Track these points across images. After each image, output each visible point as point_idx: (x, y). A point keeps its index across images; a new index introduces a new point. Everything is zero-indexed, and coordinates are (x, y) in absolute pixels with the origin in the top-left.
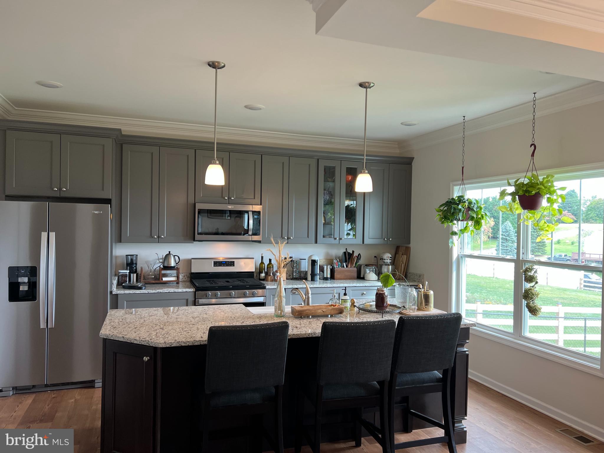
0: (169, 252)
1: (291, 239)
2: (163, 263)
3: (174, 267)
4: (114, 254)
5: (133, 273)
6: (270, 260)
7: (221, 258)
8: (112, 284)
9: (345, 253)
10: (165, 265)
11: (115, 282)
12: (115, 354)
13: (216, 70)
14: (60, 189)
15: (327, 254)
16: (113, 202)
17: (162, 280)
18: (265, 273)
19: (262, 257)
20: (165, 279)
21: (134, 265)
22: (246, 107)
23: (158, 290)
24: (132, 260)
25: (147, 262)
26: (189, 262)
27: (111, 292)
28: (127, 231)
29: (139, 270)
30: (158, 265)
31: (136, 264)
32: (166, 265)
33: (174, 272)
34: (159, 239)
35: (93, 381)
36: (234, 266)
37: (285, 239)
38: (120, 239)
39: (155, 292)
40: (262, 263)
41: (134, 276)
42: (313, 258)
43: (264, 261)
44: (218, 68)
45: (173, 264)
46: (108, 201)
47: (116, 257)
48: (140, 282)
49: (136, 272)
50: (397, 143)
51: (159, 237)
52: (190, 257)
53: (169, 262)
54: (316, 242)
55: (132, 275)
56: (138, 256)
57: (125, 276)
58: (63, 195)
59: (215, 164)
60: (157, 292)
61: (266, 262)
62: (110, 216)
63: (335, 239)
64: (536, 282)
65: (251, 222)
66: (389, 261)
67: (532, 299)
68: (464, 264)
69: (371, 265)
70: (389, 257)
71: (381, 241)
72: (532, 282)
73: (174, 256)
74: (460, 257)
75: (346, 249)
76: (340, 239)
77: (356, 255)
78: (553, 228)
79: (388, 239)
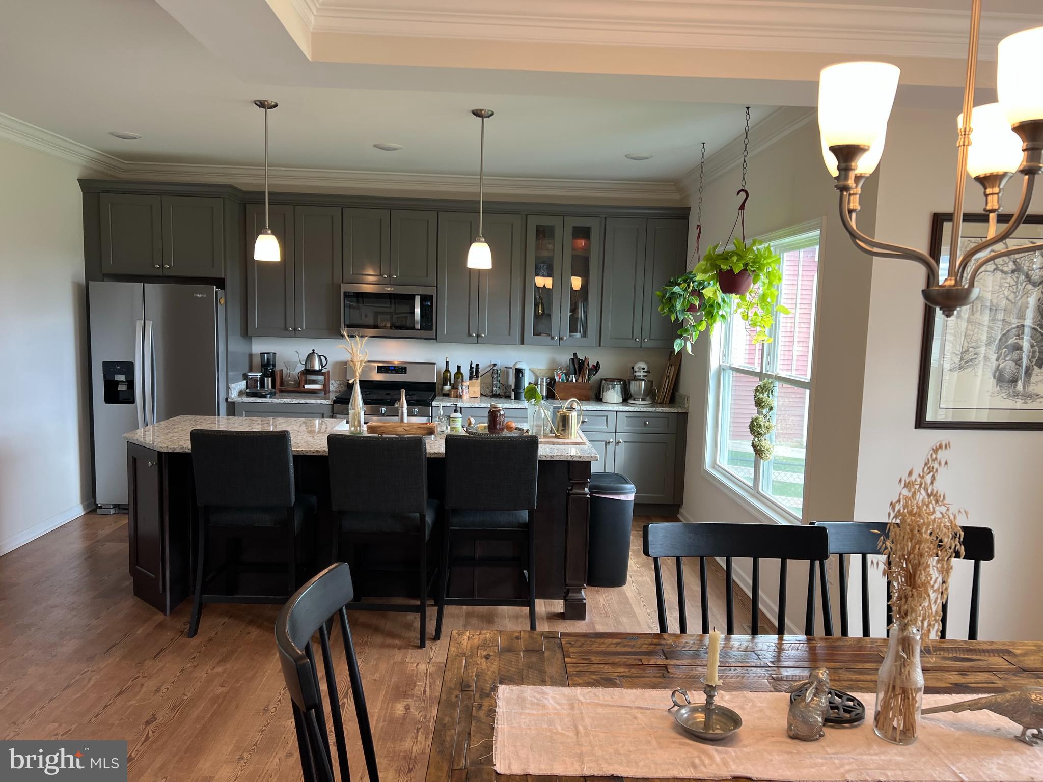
0: (313, 350)
1: (482, 336)
2: (305, 365)
3: (320, 371)
5: (268, 377)
6: (459, 367)
7: (396, 363)
8: (227, 388)
9: (573, 359)
10: (307, 368)
11: (238, 387)
12: (135, 460)
13: (266, 112)
14: (162, 266)
15: (553, 362)
17: (304, 387)
18: (450, 385)
19: (447, 362)
20: (307, 387)
21: (271, 367)
22: (375, 146)
23: (284, 400)
24: (268, 359)
25: (287, 364)
26: (343, 366)
27: (226, 399)
28: (255, 321)
29: (276, 372)
30: (299, 369)
31: (274, 365)
32: (309, 368)
33: (321, 378)
34: (297, 332)
36: (405, 373)
37: (473, 336)
38: (246, 332)
39: (281, 402)
40: (447, 370)
41: (268, 381)
42: (518, 367)
43: (450, 368)
44: (268, 108)
45: (317, 367)
46: (220, 282)
49: (273, 375)
50: (672, 184)
51: (295, 330)
52: (344, 358)
53: (312, 364)
55: (266, 379)
56: (277, 355)
57: (256, 381)
58: (167, 273)
60: (283, 402)
61: (453, 370)
63: (553, 338)
64: (771, 409)
65: (417, 310)
66: (642, 374)
67: (759, 434)
68: (728, 380)
69: (613, 380)
70: (641, 368)
71: (631, 343)
72: (763, 407)
73: (319, 356)
74: (720, 370)
75: (575, 354)
76: (561, 339)
77: (592, 362)
78: (769, 322)
79: (642, 340)
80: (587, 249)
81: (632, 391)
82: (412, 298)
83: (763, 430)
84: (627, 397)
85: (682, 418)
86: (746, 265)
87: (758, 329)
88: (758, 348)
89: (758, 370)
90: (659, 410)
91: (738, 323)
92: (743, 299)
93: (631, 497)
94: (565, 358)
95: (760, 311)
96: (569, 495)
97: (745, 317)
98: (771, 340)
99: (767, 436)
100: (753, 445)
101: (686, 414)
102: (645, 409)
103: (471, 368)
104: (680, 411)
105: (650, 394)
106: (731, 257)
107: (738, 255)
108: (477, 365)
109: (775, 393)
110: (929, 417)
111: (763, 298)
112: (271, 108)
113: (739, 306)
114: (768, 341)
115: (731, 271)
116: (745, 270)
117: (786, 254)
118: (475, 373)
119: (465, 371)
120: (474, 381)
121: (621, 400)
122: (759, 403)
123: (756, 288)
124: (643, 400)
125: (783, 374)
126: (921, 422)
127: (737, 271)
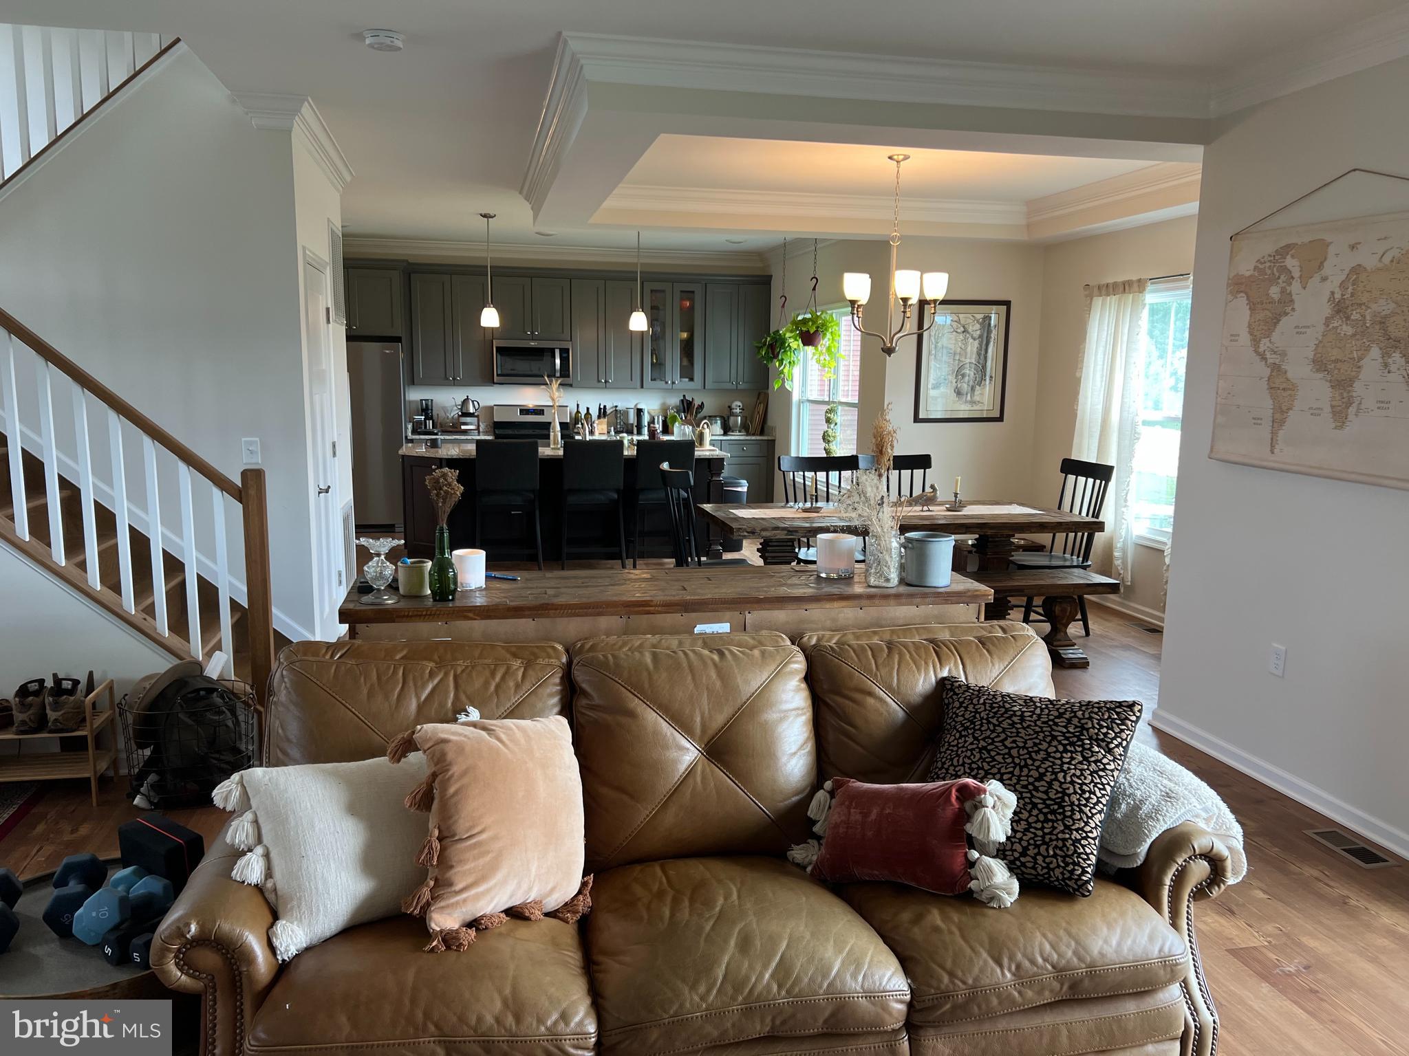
0: (467, 397)
1: (609, 382)
2: (461, 409)
3: (473, 414)
4: (407, 398)
5: (429, 420)
6: (588, 409)
8: (406, 428)
9: (682, 401)
11: (410, 426)
12: (411, 466)
13: (488, 220)
15: (664, 404)
16: (403, 340)
17: (460, 428)
19: (578, 405)
20: (463, 427)
21: (430, 411)
22: (537, 233)
24: (427, 405)
25: (444, 409)
26: (490, 409)
27: (406, 437)
28: (420, 371)
29: (435, 417)
30: (455, 412)
31: (432, 410)
32: (464, 411)
33: (474, 420)
34: (455, 381)
35: (393, 526)
36: (543, 414)
37: (602, 382)
38: (413, 381)
40: (578, 412)
41: (430, 424)
42: (639, 407)
43: (580, 410)
44: (490, 218)
45: (472, 410)
46: (398, 339)
47: (410, 402)
48: (436, 428)
49: (431, 418)
50: (757, 255)
51: (454, 379)
52: (492, 404)
53: (468, 408)
54: (642, 387)
56: (434, 401)
57: (419, 422)
58: (353, 333)
59: (489, 307)
61: (583, 412)
62: (401, 355)
63: (667, 383)
64: (836, 424)
65: (558, 361)
66: (738, 411)
67: (829, 441)
68: (806, 409)
69: (716, 416)
70: (737, 406)
71: (729, 386)
72: (831, 423)
73: (473, 401)
74: (800, 402)
75: (684, 396)
76: (673, 383)
77: (697, 403)
78: (833, 364)
79: (737, 383)
80: (692, 308)
81: (731, 425)
82: (552, 351)
83: (831, 439)
84: (726, 429)
85: (772, 444)
86: (818, 327)
87: (826, 369)
88: (827, 383)
89: (827, 400)
90: (753, 438)
91: (813, 366)
92: (817, 350)
93: (745, 489)
94: (674, 401)
95: (827, 358)
96: (710, 481)
97: (818, 361)
98: (835, 377)
99: (834, 443)
100: (825, 449)
101: (774, 440)
102: (742, 438)
103: (600, 409)
104: (770, 438)
105: (745, 428)
106: (808, 322)
107: (812, 321)
108: (605, 406)
109: (839, 414)
110: (921, 416)
111: (829, 349)
112: (492, 217)
113: (814, 354)
114: (833, 377)
115: (808, 332)
116: (817, 331)
117: (844, 318)
118: (603, 413)
119: (594, 412)
120: (602, 420)
121: (722, 432)
122: (828, 421)
123: (825, 342)
124: (740, 432)
125: (844, 400)
126: (917, 419)
127: (812, 332)
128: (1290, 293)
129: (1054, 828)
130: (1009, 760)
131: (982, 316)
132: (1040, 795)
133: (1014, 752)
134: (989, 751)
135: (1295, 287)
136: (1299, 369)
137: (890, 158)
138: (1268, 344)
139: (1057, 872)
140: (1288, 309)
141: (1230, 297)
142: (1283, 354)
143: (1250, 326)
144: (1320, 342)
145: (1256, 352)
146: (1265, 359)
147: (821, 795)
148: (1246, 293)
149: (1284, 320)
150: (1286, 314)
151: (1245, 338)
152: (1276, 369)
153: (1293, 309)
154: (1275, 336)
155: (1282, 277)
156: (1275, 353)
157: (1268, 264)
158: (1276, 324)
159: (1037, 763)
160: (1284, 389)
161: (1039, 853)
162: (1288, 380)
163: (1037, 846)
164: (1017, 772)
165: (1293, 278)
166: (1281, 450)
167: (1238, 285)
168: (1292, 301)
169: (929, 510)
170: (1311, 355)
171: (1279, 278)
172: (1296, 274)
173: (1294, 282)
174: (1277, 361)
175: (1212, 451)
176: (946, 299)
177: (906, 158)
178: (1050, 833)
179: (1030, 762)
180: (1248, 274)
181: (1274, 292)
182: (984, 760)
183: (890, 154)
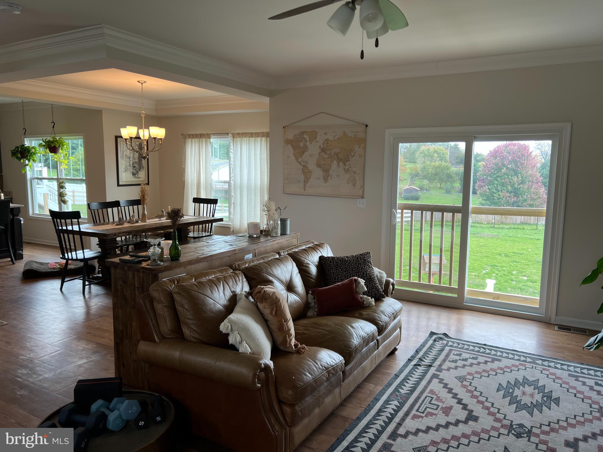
64: (65, 188)
68: (35, 182)
78: (66, 162)
83: (64, 195)
87: (63, 164)
92: (57, 155)
95: (63, 159)
99: (66, 197)
106: (54, 142)
107: (56, 142)
110: (120, 184)
114: (66, 167)
126: (118, 185)
127: (57, 147)
128: (307, 145)
129: (372, 284)
130: (354, 272)
131: (138, 143)
132: (366, 278)
133: (354, 269)
134: (347, 271)
135: (308, 143)
136: (312, 166)
137: (139, 82)
138: (301, 159)
139: (378, 294)
140: (307, 150)
141: (285, 145)
142: (307, 162)
143: (294, 154)
144: (318, 159)
145: (298, 162)
146: (301, 164)
147: (310, 295)
148: (291, 144)
149: (306, 153)
150: (306, 151)
151: (292, 158)
152: (305, 166)
153: (308, 150)
154: (303, 157)
155: (303, 140)
156: (304, 162)
157: (298, 136)
158: (303, 154)
159: (361, 271)
160: (308, 172)
161: (372, 291)
162: (309, 169)
163: (371, 290)
164: (357, 274)
165: (307, 141)
166: (307, 190)
167: (288, 142)
168: (307, 147)
169: (161, 220)
170: (316, 163)
171: (302, 140)
172: (308, 139)
173: (307, 142)
174: (305, 164)
175: (284, 191)
176: (137, 136)
177: (145, 82)
178: (372, 286)
179: (359, 271)
180: (291, 139)
181: (301, 144)
182: (347, 273)
183: (138, 80)
